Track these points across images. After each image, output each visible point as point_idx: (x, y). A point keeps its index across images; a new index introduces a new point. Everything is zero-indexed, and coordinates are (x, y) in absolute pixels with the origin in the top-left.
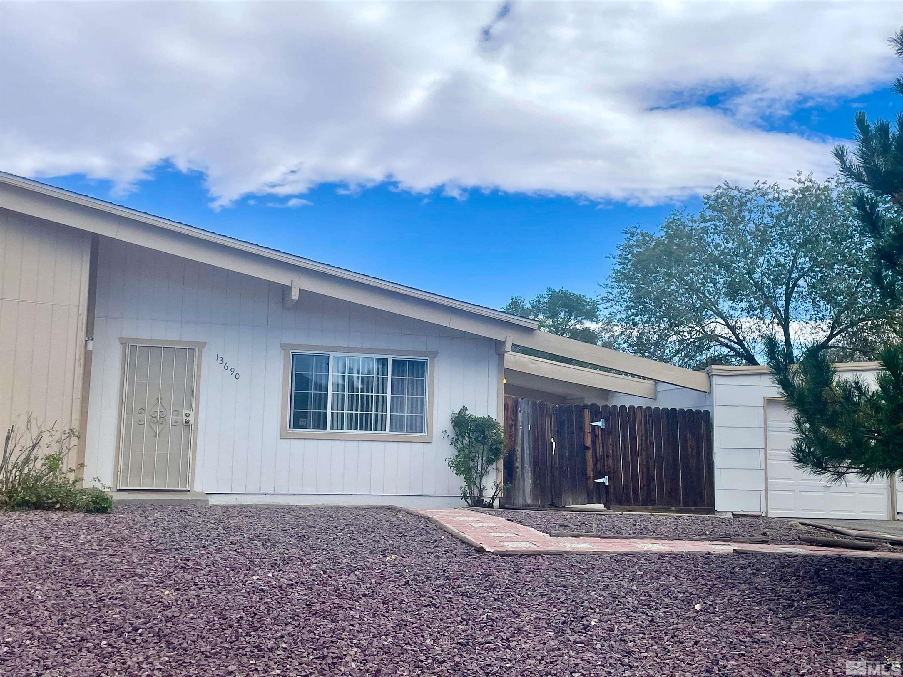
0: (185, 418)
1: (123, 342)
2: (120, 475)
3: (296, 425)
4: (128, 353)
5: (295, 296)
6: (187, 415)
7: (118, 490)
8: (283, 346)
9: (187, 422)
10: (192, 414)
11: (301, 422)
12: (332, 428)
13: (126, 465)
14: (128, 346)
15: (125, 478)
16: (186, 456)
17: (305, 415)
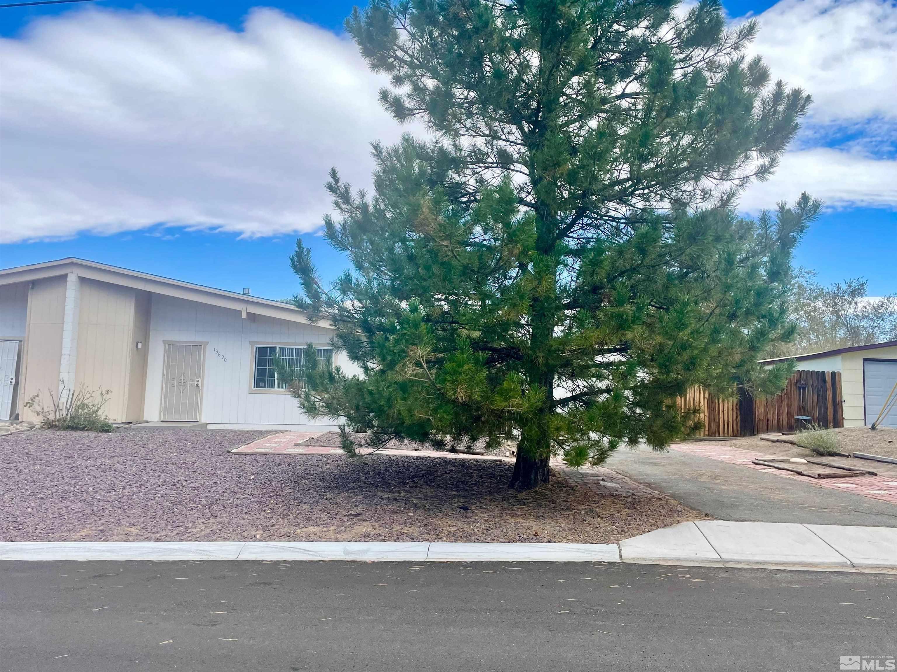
0: (196, 383)
1: (164, 342)
2: (162, 413)
3: (258, 386)
4: (167, 348)
5: (244, 316)
6: (198, 381)
7: (162, 421)
8: (250, 343)
9: (197, 385)
10: (200, 380)
11: (262, 384)
12: (279, 387)
13: (165, 408)
14: (167, 345)
15: (164, 414)
16: (197, 404)
17: (264, 381)
